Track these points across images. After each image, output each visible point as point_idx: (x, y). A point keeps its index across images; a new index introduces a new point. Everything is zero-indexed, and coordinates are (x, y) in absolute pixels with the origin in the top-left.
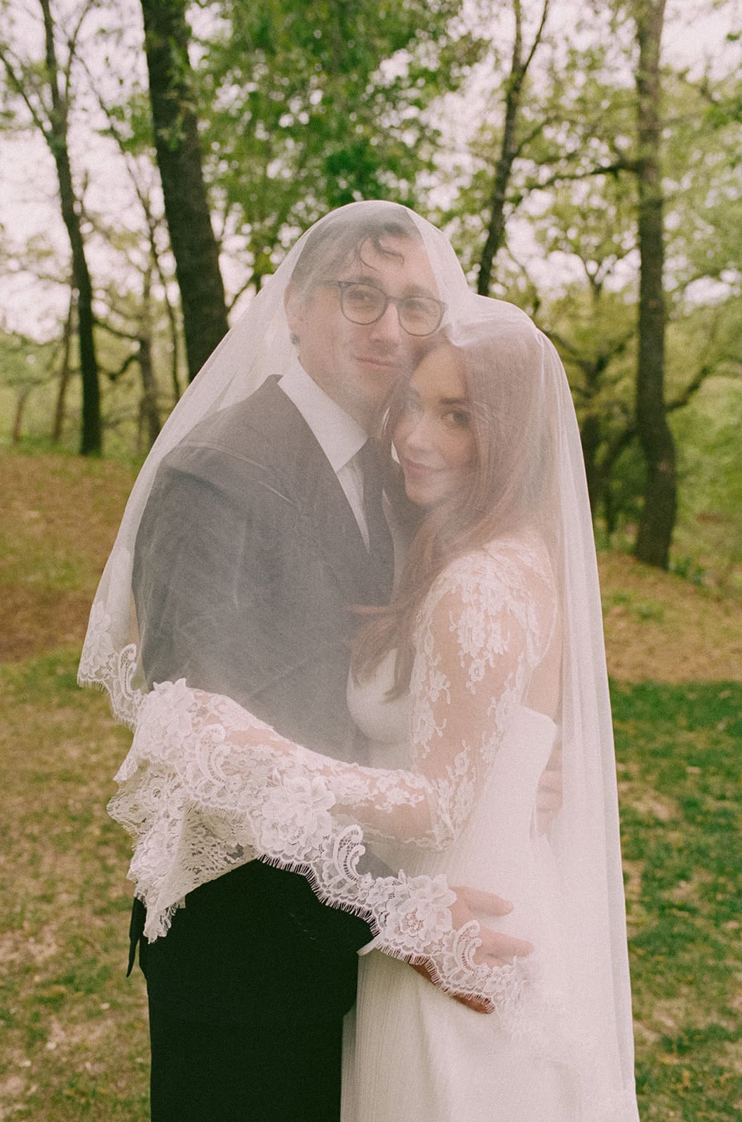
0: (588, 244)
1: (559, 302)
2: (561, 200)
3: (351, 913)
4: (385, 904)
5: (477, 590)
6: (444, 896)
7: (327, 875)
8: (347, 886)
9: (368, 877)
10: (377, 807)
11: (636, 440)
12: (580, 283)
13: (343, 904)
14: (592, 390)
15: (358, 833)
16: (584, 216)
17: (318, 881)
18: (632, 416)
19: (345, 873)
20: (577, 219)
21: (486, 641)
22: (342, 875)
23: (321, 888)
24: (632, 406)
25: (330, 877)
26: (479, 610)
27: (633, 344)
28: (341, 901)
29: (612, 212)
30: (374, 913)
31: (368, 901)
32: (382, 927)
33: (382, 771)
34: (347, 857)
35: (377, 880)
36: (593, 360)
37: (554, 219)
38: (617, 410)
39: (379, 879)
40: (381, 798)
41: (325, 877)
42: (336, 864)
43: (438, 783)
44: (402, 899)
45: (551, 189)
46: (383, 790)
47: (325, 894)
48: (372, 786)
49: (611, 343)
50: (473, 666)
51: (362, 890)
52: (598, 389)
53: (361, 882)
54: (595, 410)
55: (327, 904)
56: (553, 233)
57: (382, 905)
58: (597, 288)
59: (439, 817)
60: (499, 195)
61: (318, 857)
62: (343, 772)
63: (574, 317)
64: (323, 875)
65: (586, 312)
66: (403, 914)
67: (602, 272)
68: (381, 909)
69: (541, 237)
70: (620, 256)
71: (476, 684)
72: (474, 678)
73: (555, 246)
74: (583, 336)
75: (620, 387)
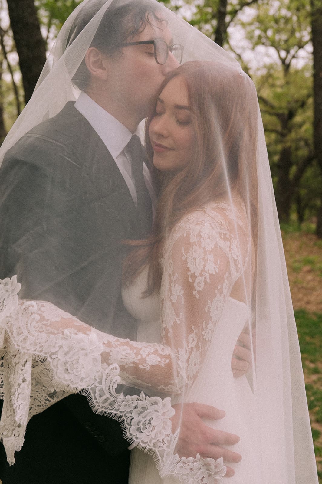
0: (280, 40)
1: (263, 77)
2: (262, 13)
3: (110, 417)
4: (131, 412)
5: (199, 235)
6: (168, 411)
7: (99, 395)
8: (110, 401)
9: (122, 396)
10: (141, 366)
11: (315, 162)
12: (276, 64)
13: (106, 412)
14: (285, 131)
15: (117, 369)
16: (277, 21)
17: (93, 399)
18: (312, 147)
19: (109, 393)
20: (273, 24)
21: (205, 266)
22: (107, 395)
23: (95, 404)
24: (311, 141)
25: (100, 397)
26: (200, 247)
27: (311, 101)
28: (105, 410)
29: (295, 18)
30: (124, 417)
31: (121, 410)
32: (129, 425)
33: (144, 344)
34: (110, 384)
35: (127, 397)
36: (286, 112)
37: (257, 24)
38: (302, 143)
39: (128, 397)
40: (143, 360)
41: (97, 397)
42: (104, 388)
43: (178, 351)
44: (143, 410)
45: (255, 5)
46: (144, 356)
47: (96, 408)
48: (137, 354)
49: (297, 101)
50: (197, 281)
51: (118, 403)
52: (290, 131)
53: (117, 398)
54: (288, 144)
55: (97, 413)
56: (257, 33)
57: (129, 412)
58: (287, 67)
59: (178, 373)
60: (222, 9)
61: (93, 384)
62: (120, 345)
63: (273, 86)
64: (96, 395)
65: (280, 81)
66: (143, 420)
67: (290, 57)
68: (128, 415)
69: (250, 37)
70: (301, 47)
71: (199, 292)
72: (198, 289)
73: (259, 41)
74: (278, 97)
75: (304, 129)
